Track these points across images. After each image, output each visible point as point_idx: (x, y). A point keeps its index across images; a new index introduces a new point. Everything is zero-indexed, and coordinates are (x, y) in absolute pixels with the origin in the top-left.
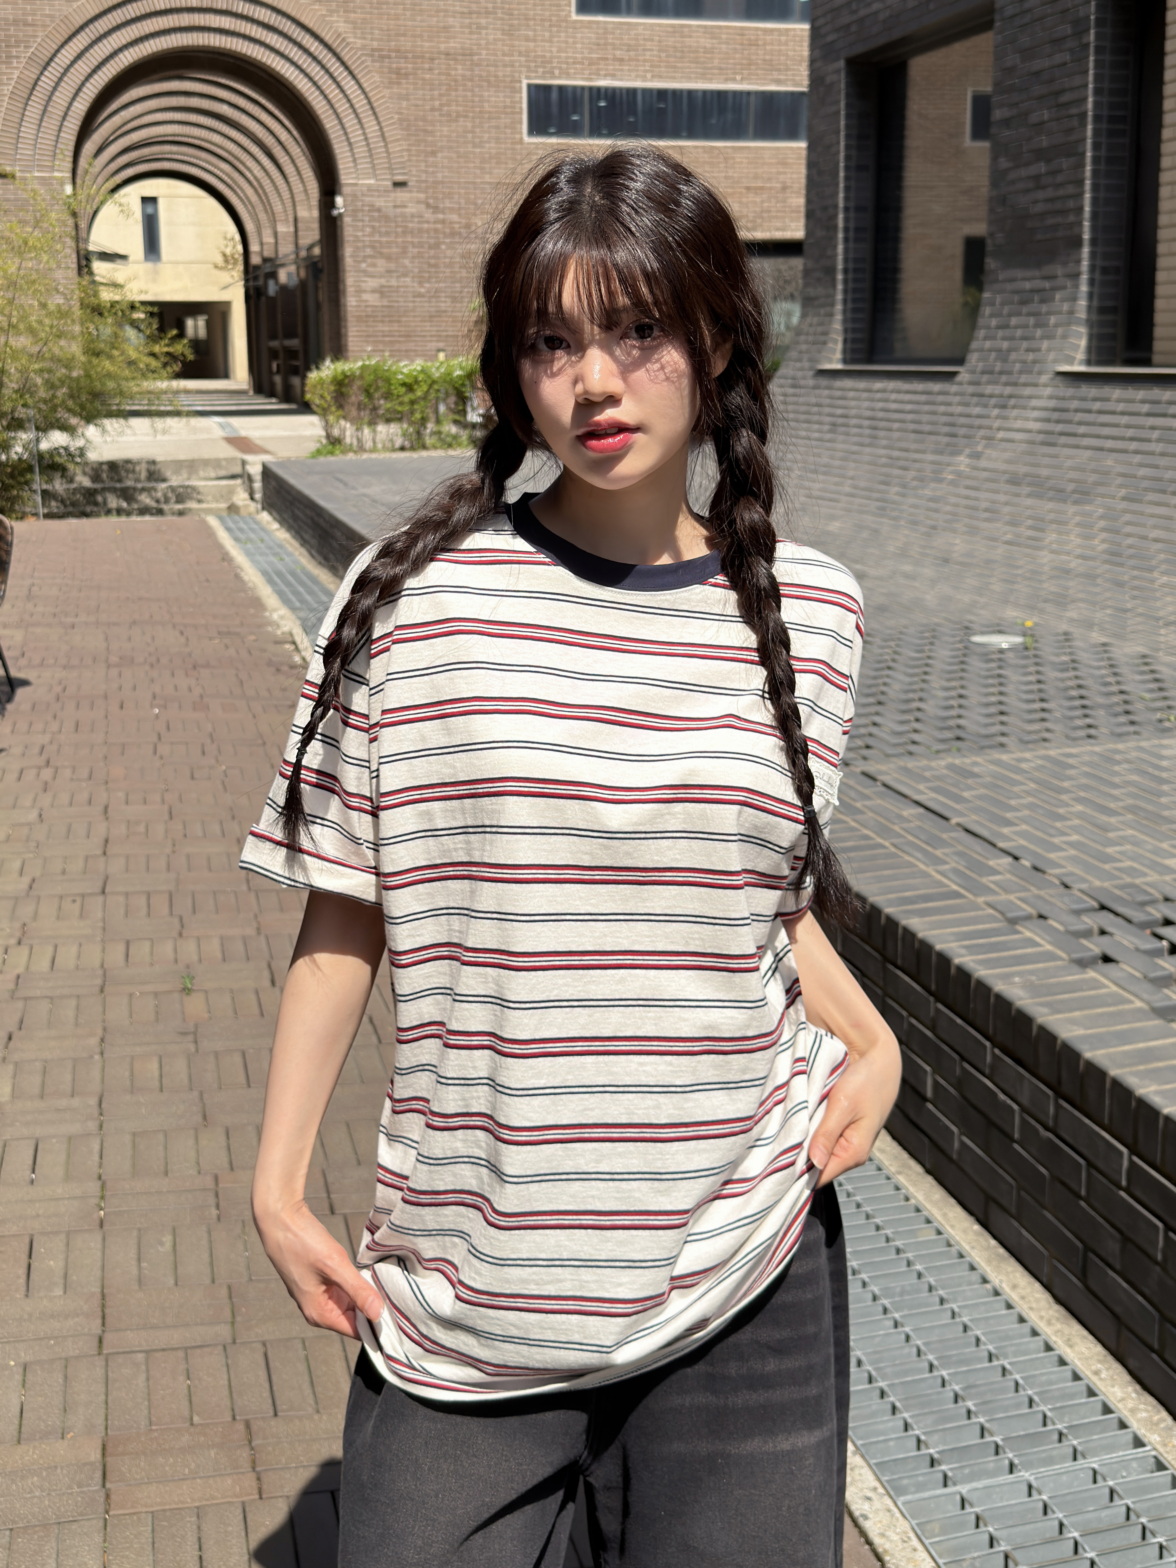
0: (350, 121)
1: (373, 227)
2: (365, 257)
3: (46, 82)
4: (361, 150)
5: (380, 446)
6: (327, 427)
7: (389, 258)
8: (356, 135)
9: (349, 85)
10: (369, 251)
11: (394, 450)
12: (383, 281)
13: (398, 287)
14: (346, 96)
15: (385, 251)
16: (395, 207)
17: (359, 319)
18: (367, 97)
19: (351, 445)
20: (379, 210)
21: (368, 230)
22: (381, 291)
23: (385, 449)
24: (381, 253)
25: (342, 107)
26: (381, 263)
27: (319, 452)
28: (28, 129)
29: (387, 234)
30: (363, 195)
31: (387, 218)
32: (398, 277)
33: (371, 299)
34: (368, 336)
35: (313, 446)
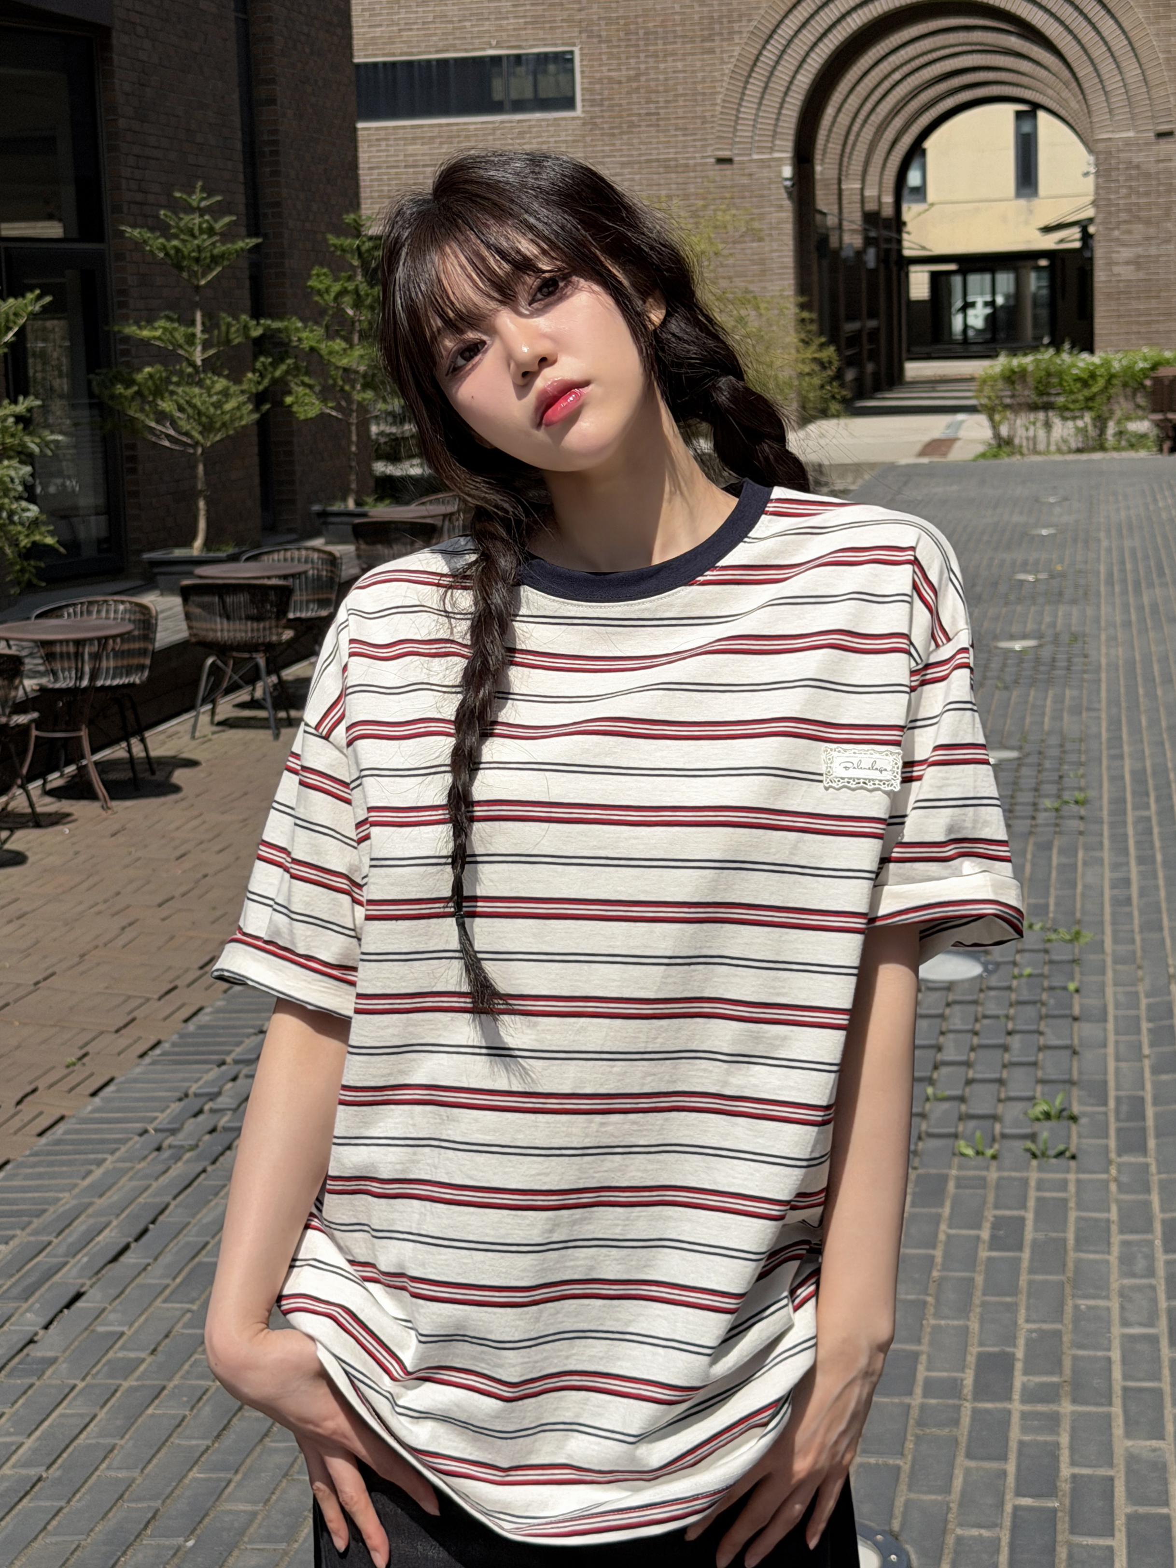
0: (1107, 67)
1: (1130, 187)
2: (1119, 223)
3: (769, 56)
4: (1119, 98)
5: (1053, 448)
6: (995, 427)
7: (1148, 222)
8: (1113, 82)
9: (1107, 26)
10: (1123, 216)
11: (1070, 451)
12: (1140, 250)
13: (1160, 256)
14: (1103, 38)
15: (1143, 214)
16: (1158, 161)
17: (1109, 295)
18: (1127, 38)
19: (1021, 447)
20: (1138, 167)
21: (1124, 191)
22: (1137, 263)
23: (1059, 451)
24: (1138, 217)
25: (1098, 51)
26: (1139, 230)
27: (983, 455)
28: (748, 109)
29: (1147, 194)
30: (1119, 151)
31: (1148, 176)
32: (1159, 245)
33: (1126, 272)
34: (1119, 316)
35: (980, 449)
